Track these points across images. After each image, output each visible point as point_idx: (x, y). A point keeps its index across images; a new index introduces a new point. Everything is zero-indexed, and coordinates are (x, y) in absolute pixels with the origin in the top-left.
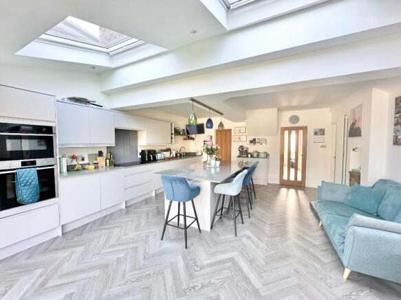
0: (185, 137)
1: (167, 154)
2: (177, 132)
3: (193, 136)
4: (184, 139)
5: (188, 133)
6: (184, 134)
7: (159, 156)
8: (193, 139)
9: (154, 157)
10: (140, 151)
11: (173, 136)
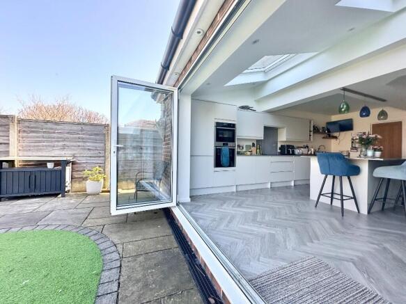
0: (325, 135)
1: (305, 151)
2: (316, 130)
3: (336, 134)
4: (324, 138)
5: (329, 131)
6: (324, 132)
7: (297, 151)
8: (336, 138)
9: (293, 151)
10: (279, 145)
11: (312, 133)
